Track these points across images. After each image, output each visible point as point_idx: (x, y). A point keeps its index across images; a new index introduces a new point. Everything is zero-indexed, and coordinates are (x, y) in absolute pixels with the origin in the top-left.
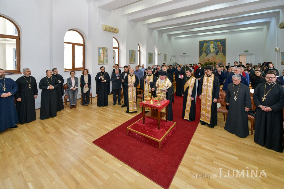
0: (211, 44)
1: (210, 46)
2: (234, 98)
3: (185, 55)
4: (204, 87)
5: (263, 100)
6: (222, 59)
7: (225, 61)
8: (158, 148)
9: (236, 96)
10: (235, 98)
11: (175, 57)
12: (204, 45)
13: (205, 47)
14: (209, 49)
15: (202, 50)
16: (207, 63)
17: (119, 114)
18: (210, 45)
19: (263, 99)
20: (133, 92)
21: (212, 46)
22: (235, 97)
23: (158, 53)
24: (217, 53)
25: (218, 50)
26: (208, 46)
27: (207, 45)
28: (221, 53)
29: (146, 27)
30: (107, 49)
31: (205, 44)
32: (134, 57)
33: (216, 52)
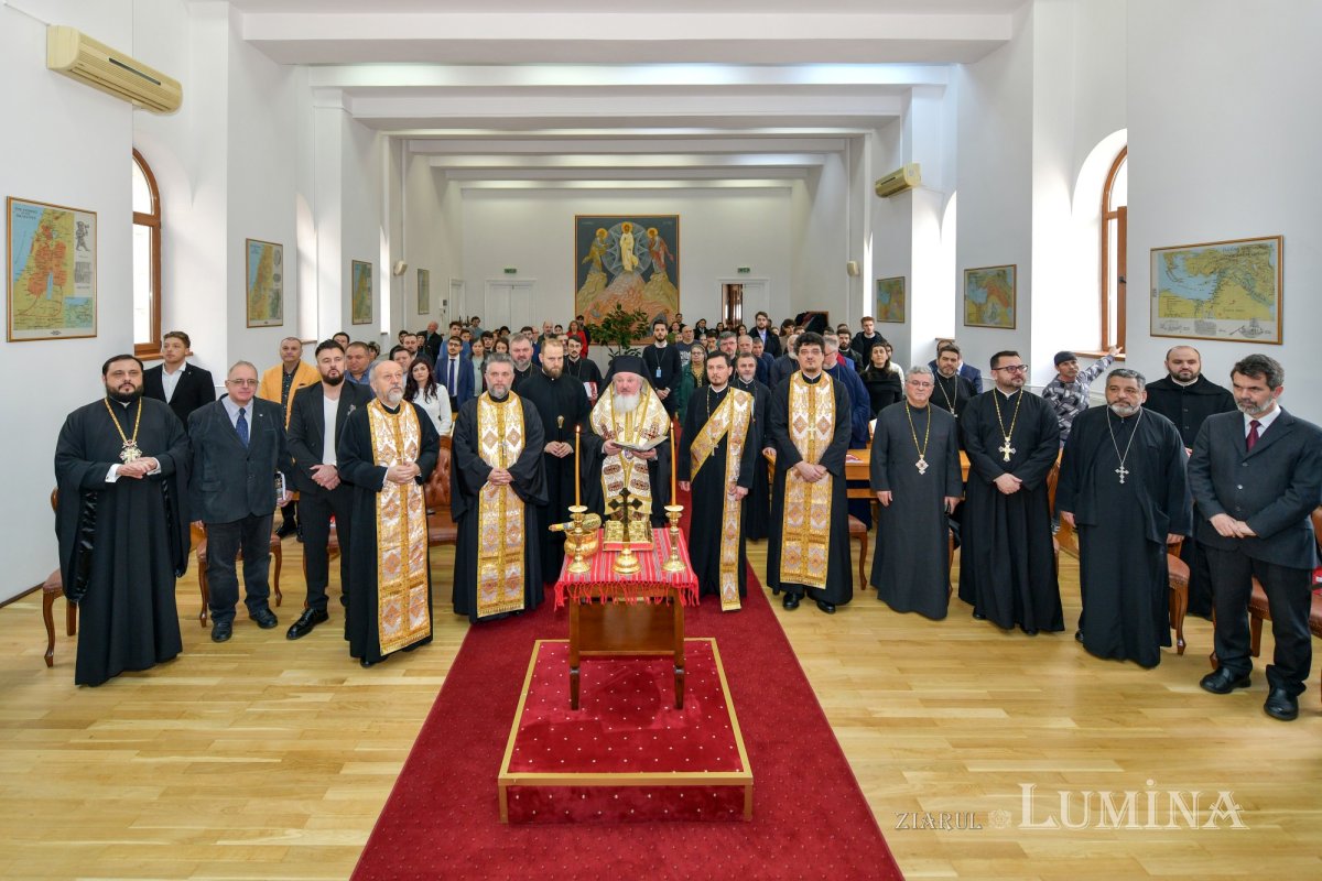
0: (624, 235)
1: (621, 242)
2: (918, 465)
3: (510, 277)
4: (800, 431)
5: (1007, 458)
6: (664, 300)
7: (674, 308)
8: (741, 821)
9: (922, 456)
10: (922, 465)
11: (463, 286)
12: (594, 236)
13: (599, 247)
14: (617, 255)
15: (587, 259)
16: (610, 316)
17: (326, 697)
18: (619, 240)
19: (1004, 453)
20: (407, 515)
21: (627, 241)
22: (922, 461)
23: (394, 267)
24: (646, 276)
25: (649, 260)
26: (614, 243)
27: (610, 236)
28: (662, 274)
29: (340, 104)
30: (86, 219)
31: (599, 231)
32: (274, 285)
33: (644, 269)
